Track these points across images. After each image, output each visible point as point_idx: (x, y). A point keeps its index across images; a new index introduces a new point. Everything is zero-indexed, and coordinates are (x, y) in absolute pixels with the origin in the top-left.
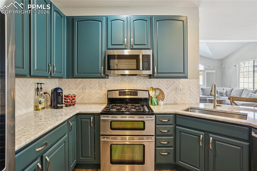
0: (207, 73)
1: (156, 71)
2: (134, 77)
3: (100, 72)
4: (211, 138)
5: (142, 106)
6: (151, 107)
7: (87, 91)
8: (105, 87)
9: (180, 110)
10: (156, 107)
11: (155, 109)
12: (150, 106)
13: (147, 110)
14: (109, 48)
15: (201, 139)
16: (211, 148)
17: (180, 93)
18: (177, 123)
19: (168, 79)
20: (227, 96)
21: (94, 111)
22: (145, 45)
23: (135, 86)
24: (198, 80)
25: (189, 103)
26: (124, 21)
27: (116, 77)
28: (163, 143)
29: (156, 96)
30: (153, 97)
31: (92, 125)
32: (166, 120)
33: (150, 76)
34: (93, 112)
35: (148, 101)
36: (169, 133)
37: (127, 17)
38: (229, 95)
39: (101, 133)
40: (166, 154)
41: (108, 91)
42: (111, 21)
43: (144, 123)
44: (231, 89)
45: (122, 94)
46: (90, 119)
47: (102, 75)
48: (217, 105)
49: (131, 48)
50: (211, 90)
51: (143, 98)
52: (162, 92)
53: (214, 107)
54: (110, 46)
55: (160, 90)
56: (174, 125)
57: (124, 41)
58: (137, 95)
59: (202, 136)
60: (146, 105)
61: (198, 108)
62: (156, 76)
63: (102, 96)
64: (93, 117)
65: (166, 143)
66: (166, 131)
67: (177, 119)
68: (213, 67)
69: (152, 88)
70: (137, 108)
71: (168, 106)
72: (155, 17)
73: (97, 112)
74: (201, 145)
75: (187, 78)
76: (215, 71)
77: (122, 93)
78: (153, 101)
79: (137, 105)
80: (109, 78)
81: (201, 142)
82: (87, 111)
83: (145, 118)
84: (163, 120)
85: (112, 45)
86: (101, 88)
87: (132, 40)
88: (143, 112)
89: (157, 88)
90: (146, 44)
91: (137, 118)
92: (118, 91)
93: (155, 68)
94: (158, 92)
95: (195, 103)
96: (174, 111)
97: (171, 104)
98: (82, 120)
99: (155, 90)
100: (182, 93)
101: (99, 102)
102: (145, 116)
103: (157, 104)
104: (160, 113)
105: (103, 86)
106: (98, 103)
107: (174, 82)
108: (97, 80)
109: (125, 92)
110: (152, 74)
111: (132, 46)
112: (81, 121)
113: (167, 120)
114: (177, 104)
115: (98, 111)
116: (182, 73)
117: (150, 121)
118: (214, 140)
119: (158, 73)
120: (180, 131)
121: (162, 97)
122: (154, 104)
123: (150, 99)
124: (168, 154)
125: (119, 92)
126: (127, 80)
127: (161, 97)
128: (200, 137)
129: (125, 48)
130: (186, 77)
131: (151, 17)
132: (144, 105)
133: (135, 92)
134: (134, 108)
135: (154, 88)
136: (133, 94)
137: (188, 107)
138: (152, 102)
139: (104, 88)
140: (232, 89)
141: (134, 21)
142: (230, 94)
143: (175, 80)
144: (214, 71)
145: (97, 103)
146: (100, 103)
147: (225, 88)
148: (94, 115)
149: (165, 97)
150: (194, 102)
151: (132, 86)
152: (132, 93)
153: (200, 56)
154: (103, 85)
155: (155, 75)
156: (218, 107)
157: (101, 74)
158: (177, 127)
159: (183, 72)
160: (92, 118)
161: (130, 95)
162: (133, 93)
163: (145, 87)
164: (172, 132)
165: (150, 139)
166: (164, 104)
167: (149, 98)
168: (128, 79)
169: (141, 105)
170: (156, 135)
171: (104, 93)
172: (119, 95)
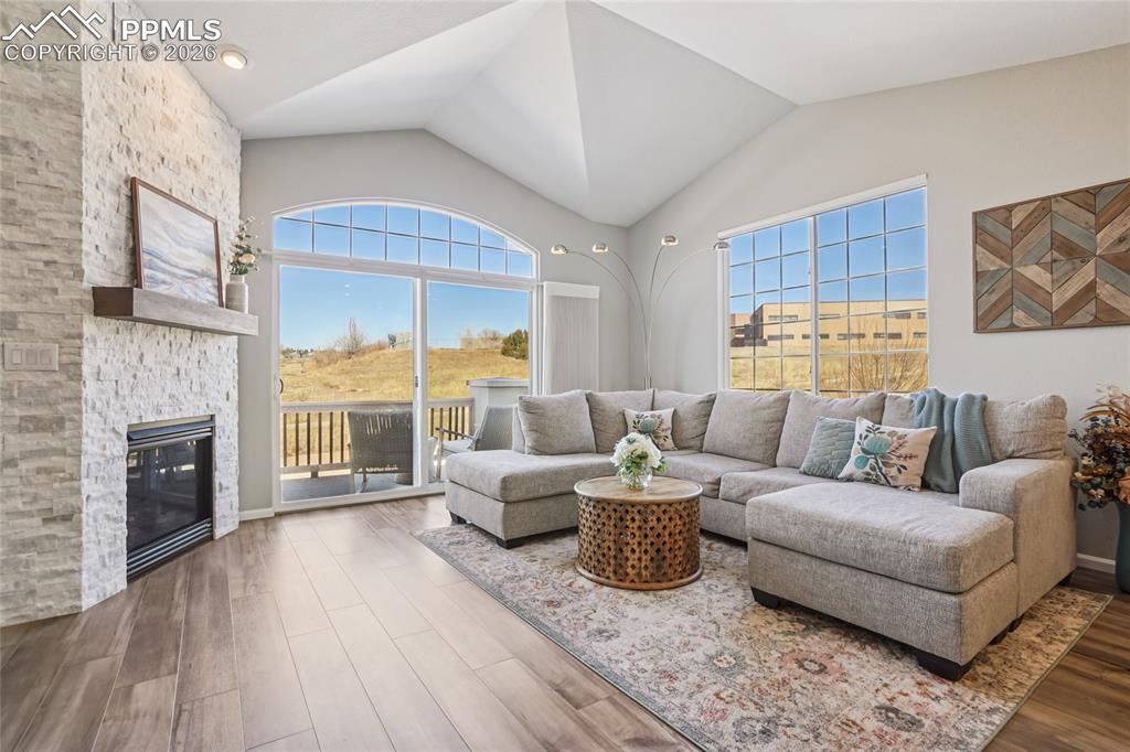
0: (558, 300)
20: (680, 448)
38: (692, 443)
44: (701, 396)
76: (597, 289)
140: (712, 400)
142: (699, 432)
144: (592, 292)
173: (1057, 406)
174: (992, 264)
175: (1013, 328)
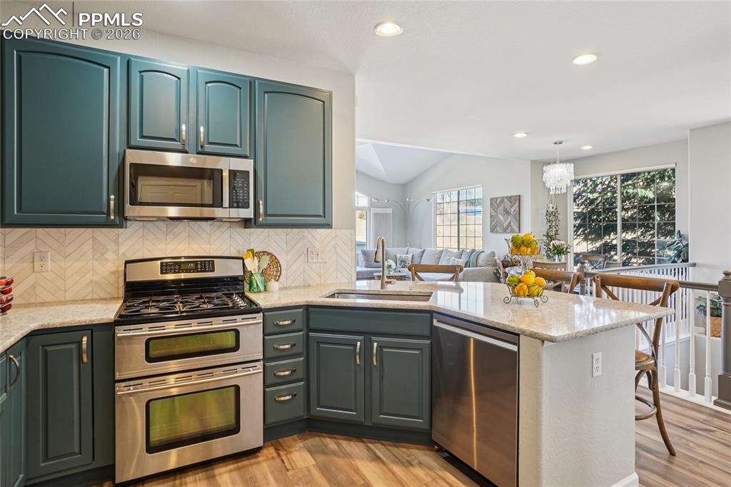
0: (376, 215)
1: (261, 211)
2: (203, 224)
3: (105, 211)
4: (375, 344)
5: (228, 297)
6: (252, 296)
7: (49, 265)
8: (116, 253)
9: (317, 297)
10: (262, 296)
11: (262, 300)
12: (248, 294)
13: (241, 303)
14: (133, 143)
15: (358, 350)
16: (375, 364)
17: (315, 260)
18: (312, 326)
19: (289, 230)
21: (94, 318)
22: (236, 146)
23: (206, 247)
24: (353, 230)
25: (335, 282)
26: (179, 79)
27: (151, 223)
28: (282, 374)
29: (261, 272)
30: (253, 272)
31: (85, 359)
32: (287, 322)
33: (246, 223)
34: (90, 321)
35: (241, 283)
36: (294, 351)
37: (188, 71)
39: (117, 377)
40: (288, 398)
41: (127, 262)
42: (140, 72)
43: (237, 332)
44: (421, 250)
45: (171, 269)
46: (80, 343)
47: (112, 217)
48: (386, 282)
49: (200, 150)
50: (376, 252)
51: (226, 277)
52: (275, 261)
53: (382, 287)
54: (137, 140)
55: (272, 255)
56: (305, 330)
57: (179, 131)
58: (213, 271)
59: (359, 343)
60: (236, 293)
61: (353, 290)
62: (264, 222)
63: (103, 278)
64: (90, 337)
65: (287, 373)
66: (287, 346)
67: (311, 316)
68: (388, 202)
69: (252, 251)
70: (216, 301)
71: (289, 292)
72: (260, 81)
73: (103, 319)
74: (358, 362)
75: (331, 228)
76: (391, 209)
77: (170, 266)
78: (254, 282)
79: (214, 295)
80: (128, 226)
81: (358, 356)
82: (67, 320)
83: (240, 322)
84: (281, 323)
85: (142, 137)
86: (103, 254)
87: (202, 129)
88: (233, 307)
89: (264, 252)
90: (238, 144)
91: (220, 324)
92: (159, 262)
93: (261, 202)
94: (266, 260)
95: (347, 281)
96: (305, 300)
97: (296, 287)
98: (49, 349)
99: (257, 255)
100: (320, 260)
101: (95, 297)
102: (239, 317)
103: (265, 290)
104: (273, 307)
105: (108, 250)
106: (92, 300)
107: (304, 236)
108: (89, 232)
109: (179, 263)
110: (252, 217)
111: (202, 146)
112: (46, 353)
113: (289, 322)
114: (309, 286)
115: (105, 317)
116: (320, 216)
117: (251, 326)
118: (380, 347)
119: (266, 214)
120: (317, 342)
121: (275, 273)
122: (256, 290)
123: (247, 279)
124: (292, 397)
125: (162, 264)
126: (184, 230)
127: (273, 271)
128: (356, 345)
129: (181, 148)
130: (329, 226)
131: (252, 82)
132: (233, 294)
133: (206, 263)
134: (209, 302)
135: (255, 251)
136: (201, 268)
137: (333, 290)
138: (251, 284)
139: (110, 256)
140: (424, 252)
141: (207, 83)
142: (420, 261)
143: (306, 232)
144: (390, 211)
145: (86, 300)
146: (96, 299)
147: (411, 249)
148: (92, 330)
149: (282, 272)
150: (345, 280)
151: (198, 246)
152: (199, 266)
153: (357, 171)
154: (109, 248)
155: (261, 219)
156: (389, 286)
157: (108, 214)
158: (311, 334)
159: (322, 214)
160: (85, 339)
161: (194, 272)
162: (201, 265)
163: (232, 249)
164: (299, 348)
165: (251, 369)
166: (280, 289)
167: (243, 276)
168: (187, 229)
169: (225, 294)
170: (265, 359)
171: (111, 270)
172: (162, 273)
173: (493, 254)
174: (494, 214)
175: (497, 232)
